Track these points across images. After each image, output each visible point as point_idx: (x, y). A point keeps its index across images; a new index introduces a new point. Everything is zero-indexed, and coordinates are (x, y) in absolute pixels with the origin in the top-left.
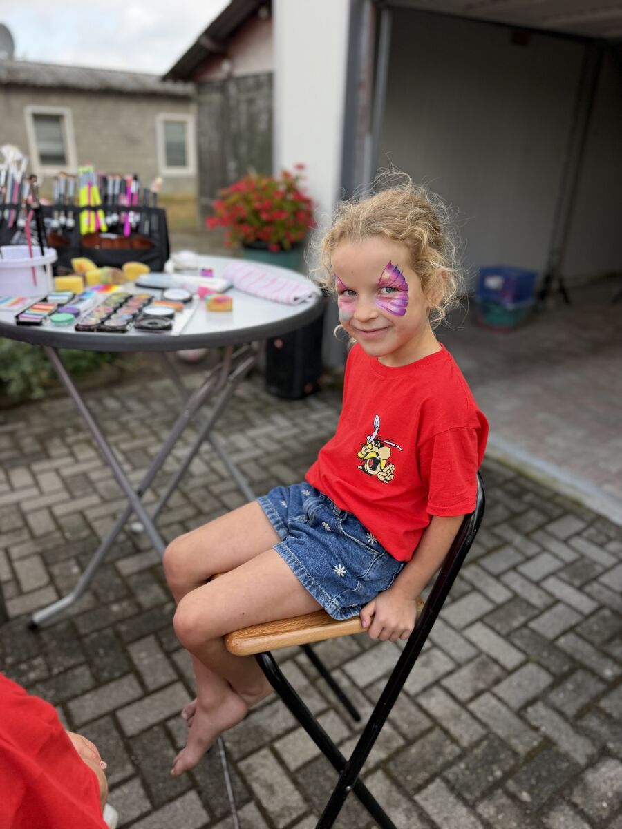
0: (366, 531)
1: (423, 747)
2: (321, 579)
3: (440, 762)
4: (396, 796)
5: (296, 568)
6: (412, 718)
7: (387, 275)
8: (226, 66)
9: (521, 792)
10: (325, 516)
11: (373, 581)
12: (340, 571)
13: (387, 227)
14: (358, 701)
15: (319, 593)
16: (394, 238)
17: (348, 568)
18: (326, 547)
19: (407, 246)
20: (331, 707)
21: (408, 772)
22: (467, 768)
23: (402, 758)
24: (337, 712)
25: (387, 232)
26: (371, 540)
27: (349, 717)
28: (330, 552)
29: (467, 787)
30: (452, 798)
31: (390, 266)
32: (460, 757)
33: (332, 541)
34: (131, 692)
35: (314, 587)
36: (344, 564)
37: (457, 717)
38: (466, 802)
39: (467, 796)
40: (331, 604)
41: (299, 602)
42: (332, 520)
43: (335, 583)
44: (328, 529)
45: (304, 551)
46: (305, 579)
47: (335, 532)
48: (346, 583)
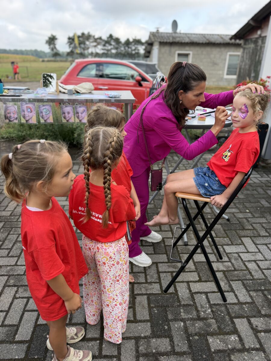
0: (216, 177)
1: (240, 273)
2: (201, 185)
3: (244, 278)
4: (224, 279)
5: (195, 181)
6: (240, 265)
7: (243, 107)
8: (259, 32)
9: (268, 295)
10: (207, 172)
11: (215, 190)
12: (206, 184)
13: (248, 95)
14: (224, 255)
15: (199, 188)
16: (248, 98)
17: (209, 184)
18: (205, 178)
19: (252, 102)
20: (214, 253)
21: (231, 276)
22: (252, 283)
23: (231, 272)
24: (215, 255)
25: (248, 96)
26: (217, 179)
27: (218, 257)
28: (205, 180)
29: (249, 287)
30: (242, 287)
31: (245, 105)
32: (251, 280)
33: (207, 178)
34: (157, 229)
35: (198, 186)
36: (208, 183)
37: (256, 271)
38: (247, 289)
39: (248, 288)
40: (202, 191)
41: (194, 189)
42: (208, 173)
43: (204, 187)
44: (207, 175)
45: (199, 178)
46: (197, 184)
47: (209, 176)
48: (207, 188)
